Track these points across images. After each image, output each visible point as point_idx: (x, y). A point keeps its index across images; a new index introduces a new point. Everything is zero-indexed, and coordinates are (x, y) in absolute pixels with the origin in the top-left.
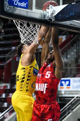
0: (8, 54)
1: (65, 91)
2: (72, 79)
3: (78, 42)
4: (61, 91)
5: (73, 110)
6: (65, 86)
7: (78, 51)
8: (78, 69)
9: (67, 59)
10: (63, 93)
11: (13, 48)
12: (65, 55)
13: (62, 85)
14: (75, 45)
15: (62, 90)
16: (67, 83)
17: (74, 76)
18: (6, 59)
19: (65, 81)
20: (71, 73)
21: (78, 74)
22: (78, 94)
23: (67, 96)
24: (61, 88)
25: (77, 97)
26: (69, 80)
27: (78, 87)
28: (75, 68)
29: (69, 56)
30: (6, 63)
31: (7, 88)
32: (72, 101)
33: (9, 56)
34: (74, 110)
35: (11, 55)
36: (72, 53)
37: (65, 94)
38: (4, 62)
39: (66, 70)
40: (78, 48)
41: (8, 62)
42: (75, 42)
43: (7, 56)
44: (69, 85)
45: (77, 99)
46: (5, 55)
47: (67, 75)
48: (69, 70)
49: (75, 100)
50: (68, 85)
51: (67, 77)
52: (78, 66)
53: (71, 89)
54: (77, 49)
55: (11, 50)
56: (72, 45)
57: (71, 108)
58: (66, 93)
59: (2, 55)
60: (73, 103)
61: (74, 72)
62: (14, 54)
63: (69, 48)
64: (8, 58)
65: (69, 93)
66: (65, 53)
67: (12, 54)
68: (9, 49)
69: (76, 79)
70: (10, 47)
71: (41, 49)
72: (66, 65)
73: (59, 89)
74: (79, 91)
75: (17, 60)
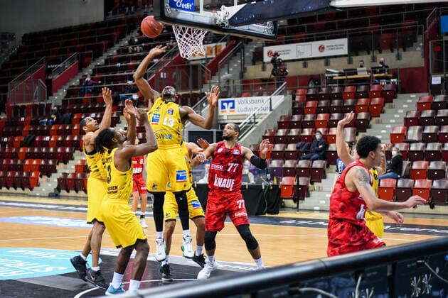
1: (228, 116)
2: (236, 100)
3: (242, 50)
4: (222, 116)
6: (228, 109)
7: (243, 63)
8: (244, 86)
9: (228, 73)
10: (225, 118)
11: (156, 61)
12: (226, 68)
13: (223, 107)
14: (238, 54)
15: (224, 114)
16: (231, 104)
17: (240, 96)
19: (228, 102)
20: (235, 92)
21: (244, 92)
22: (245, 119)
24: (222, 112)
25: (245, 123)
26: (233, 101)
27: (245, 110)
28: (240, 84)
29: (231, 69)
33: (151, 71)
35: (154, 69)
36: (236, 65)
37: (228, 119)
39: (228, 87)
40: (243, 58)
42: (238, 50)
44: (233, 107)
45: (244, 126)
47: (229, 95)
48: (232, 88)
49: (242, 126)
50: (231, 108)
51: (230, 97)
52: (244, 82)
53: (236, 112)
54: (241, 60)
56: (235, 54)
58: (229, 118)
61: (238, 90)
62: (158, 69)
63: (230, 58)
65: (233, 117)
66: (226, 65)
69: (243, 99)
71: (193, 60)
72: (228, 81)
73: (220, 114)
74: (248, 116)
75: (162, 76)
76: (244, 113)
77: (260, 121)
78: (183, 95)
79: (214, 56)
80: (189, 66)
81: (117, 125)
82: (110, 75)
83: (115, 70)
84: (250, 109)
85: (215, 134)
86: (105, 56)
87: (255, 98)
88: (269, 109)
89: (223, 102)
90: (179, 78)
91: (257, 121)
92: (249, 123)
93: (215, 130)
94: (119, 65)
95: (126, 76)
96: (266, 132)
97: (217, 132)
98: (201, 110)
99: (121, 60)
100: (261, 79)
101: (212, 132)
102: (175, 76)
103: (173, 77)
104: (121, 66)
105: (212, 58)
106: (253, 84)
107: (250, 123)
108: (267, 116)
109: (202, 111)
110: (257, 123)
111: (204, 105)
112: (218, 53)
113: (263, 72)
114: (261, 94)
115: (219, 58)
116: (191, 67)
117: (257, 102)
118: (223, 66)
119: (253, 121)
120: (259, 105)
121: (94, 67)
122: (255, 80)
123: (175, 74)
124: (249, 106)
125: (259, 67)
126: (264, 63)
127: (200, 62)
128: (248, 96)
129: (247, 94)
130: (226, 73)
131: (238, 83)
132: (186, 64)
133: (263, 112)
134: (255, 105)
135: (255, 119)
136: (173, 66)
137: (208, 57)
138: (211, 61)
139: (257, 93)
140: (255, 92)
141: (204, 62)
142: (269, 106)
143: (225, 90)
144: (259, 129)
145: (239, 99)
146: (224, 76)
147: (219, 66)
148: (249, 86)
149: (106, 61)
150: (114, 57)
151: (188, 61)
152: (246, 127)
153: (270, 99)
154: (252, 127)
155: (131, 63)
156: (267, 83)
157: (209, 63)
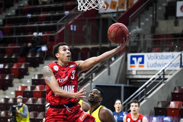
0: (59, 21)
1: (137, 71)
2: (146, 55)
3: (155, 4)
4: (132, 71)
5: (147, 96)
6: (137, 64)
7: (154, 17)
8: (155, 41)
9: (139, 27)
10: (134, 73)
11: (67, 13)
12: (137, 22)
13: (132, 62)
14: (151, 8)
15: (133, 69)
16: (140, 59)
17: (149, 51)
18: (57, 27)
19: (137, 57)
20: (145, 47)
21: (155, 47)
22: (154, 75)
23: (140, 77)
24: (131, 66)
25: (154, 79)
26: (143, 57)
27: (155, 65)
28: (151, 39)
29: (142, 24)
30: (57, 33)
32: (146, 83)
33: (61, 23)
35: (64, 22)
36: (147, 20)
37: (136, 74)
38: (54, 32)
39: (139, 42)
40: (155, 12)
41: (59, 32)
42: (150, 5)
43: (59, 23)
44: (142, 62)
45: (153, 81)
46: (56, 22)
47: (139, 49)
48: (142, 42)
49: (150, 82)
50: (140, 63)
51: (140, 52)
52: (155, 37)
53: (145, 68)
54: (153, 15)
55: (64, 15)
56: (147, 8)
57: (145, 93)
58: (138, 73)
59: (51, 22)
60: (147, 86)
61: (149, 45)
62: (68, 21)
63: (142, 12)
64: (60, 27)
65: (142, 73)
66: (138, 19)
67: (65, 20)
68: (61, 14)
69: (153, 54)
70: (62, 11)
71: (105, 13)
72: (138, 35)
73: (129, 68)
74: (157, 71)
75: (72, 29)
76: (153, 69)
77: (169, 77)
78: (92, 48)
79: (125, 10)
80: (98, 20)
81: (25, 77)
82: (21, 26)
83: (26, 21)
84: (160, 65)
85: (123, 89)
86: (16, 6)
87: (165, 54)
88: (179, 65)
89: (132, 57)
90: (89, 32)
91: (166, 77)
92: (158, 79)
93: (123, 86)
94: (29, 16)
95: (36, 27)
96: (175, 89)
97: (125, 87)
98: (109, 64)
99: (31, 11)
100: (173, 34)
101: (120, 87)
102: (85, 29)
103: (83, 29)
104: (32, 18)
105: (123, 12)
106: (165, 39)
107: (160, 79)
108: (177, 72)
109: (111, 66)
110: (166, 79)
111: (113, 59)
112: (130, 7)
113: (175, 28)
114: (172, 50)
115: (130, 12)
116: (101, 21)
117: (167, 58)
118: (134, 20)
119: (162, 77)
120: (168, 61)
121: (4, 17)
122: (167, 36)
123: (85, 26)
124: (159, 61)
125: (172, 22)
126: (177, 18)
127: (111, 16)
128: (158, 51)
129: (157, 49)
130: (137, 27)
131: (149, 38)
132: (97, 17)
133: (173, 68)
134: (165, 61)
135: (164, 75)
136: (83, 18)
137: (120, 10)
138: (122, 14)
139: (168, 49)
140: (166, 47)
141: (115, 15)
142: (179, 62)
143: (135, 44)
144: (168, 85)
145: (149, 54)
146: (134, 30)
147: (130, 20)
148: (159, 41)
149: (17, 12)
150: (24, 8)
151: (100, 15)
152: (155, 83)
153: (181, 55)
154: (161, 83)
155: (42, 15)
156: (178, 38)
157: (120, 16)
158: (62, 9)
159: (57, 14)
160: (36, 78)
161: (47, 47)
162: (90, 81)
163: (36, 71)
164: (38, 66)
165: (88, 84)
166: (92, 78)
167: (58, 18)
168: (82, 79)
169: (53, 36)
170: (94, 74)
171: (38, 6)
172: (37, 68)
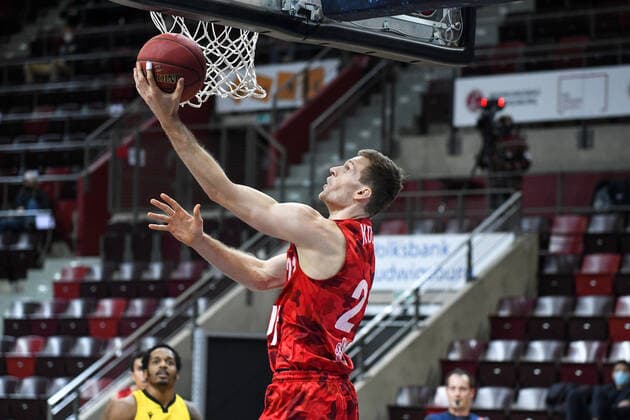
0: (92, 136)
3: (388, 87)
5: (366, 369)
7: (388, 128)
9: (342, 158)
11: (116, 109)
12: (335, 142)
14: (376, 98)
18: (87, 155)
21: (389, 220)
22: (388, 304)
25: (386, 318)
27: (390, 275)
29: (351, 147)
30: (84, 174)
31: (88, 278)
32: (364, 331)
33: (98, 143)
34: (373, 372)
35: (107, 138)
36: (365, 134)
38: (75, 169)
40: (388, 112)
41: (92, 168)
42: (376, 87)
43: (90, 141)
45: (384, 325)
46: (82, 140)
49: (376, 327)
54: (384, 118)
55: (107, 118)
56: (364, 99)
57: (360, 359)
59: (67, 138)
60: (368, 340)
62: (121, 137)
63: (350, 111)
64: (95, 153)
66: (336, 134)
67: (111, 133)
68: (99, 113)
69: (382, 240)
70: (99, 104)
71: (235, 114)
74: (397, 294)
75: (132, 160)
77: (432, 312)
79: (299, 102)
80: (217, 133)
84: (404, 275)
87: (421, 240)
88: (463, 274)
91: (424, 310)
92: (399, 318)
96: (451, 348)
100: (444, 180)
102: (175, 161)
103: (168, 162)
105: (292, 109)
106: (419, 194)
107: (404, 317)
110: (423, 318)
112: (312, 94)
113: (450, 160)
114: (440, 228)
115: (313, 108)
116: (224, 140)
117: (426, 252)
118: (323, 136)
119: (411, 311)
120: (431, 262)
122: (426, 184)
124: (403, 263)
125: (441, 141)
126: (455, 130)
127: (254, 120)
128: (401, 232)
129: (396, 224)
130: (335, 157)
132: (210, 127)
133: (444, 284)
134: (422, 261)
135: (417, 303)
137: (283, 104)
138: (288, 117)
139: (429, 224)
140: (423, 219)
141: (267, 119)
142: (464, 264)
147: (313, 134)
151: (220, 117)
152: (390, 331)
153: (469, 243)
154: (409, 330)
155: (36, 115)
156: (460, 193)
157: (283, 124)
158: (100, 98)
159: (85, 112)
160: (19, 313)
161: (55, 215)
162: (190, 325)
163: (18, 291)
164: (24, 276)
165: (184, 334)
166: (196, 315)
167: (88, 126)
168: (164, 318)
169: (72, 183)
170: (202, 303)
171: (25, 88)
172: (22, 284)
